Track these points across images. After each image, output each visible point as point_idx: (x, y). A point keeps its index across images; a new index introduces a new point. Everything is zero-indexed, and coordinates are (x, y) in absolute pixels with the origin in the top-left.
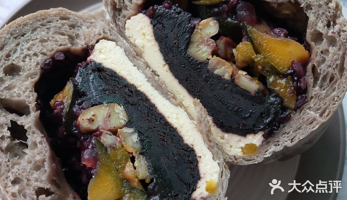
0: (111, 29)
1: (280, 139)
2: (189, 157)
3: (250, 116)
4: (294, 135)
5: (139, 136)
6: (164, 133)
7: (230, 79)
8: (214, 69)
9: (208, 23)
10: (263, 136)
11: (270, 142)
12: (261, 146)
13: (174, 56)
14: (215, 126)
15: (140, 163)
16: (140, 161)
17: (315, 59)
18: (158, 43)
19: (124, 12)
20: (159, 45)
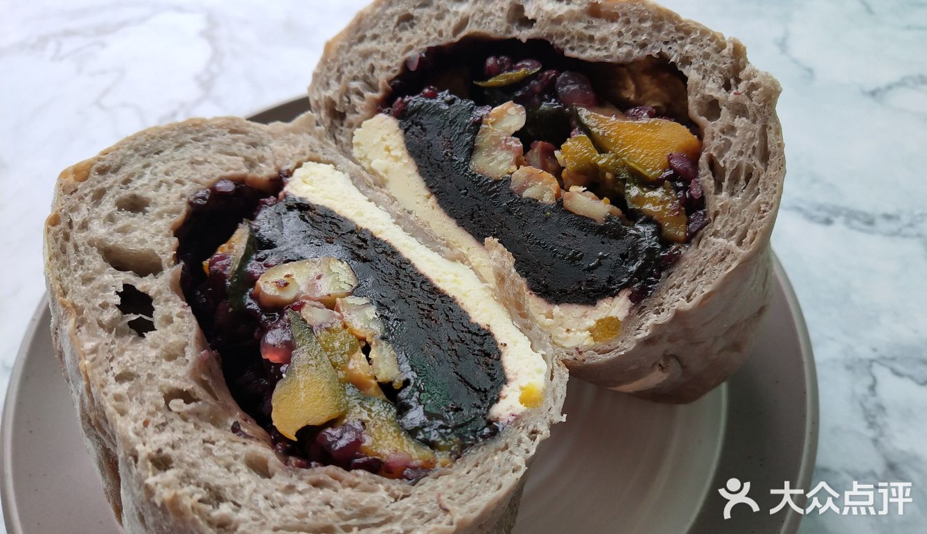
0: (324, 146)
1: (664, 299)
2: (482, 345)
3: (599, 264)
4: (691, 286)
5: (378, 309)
6: (430, 306)
7: (555, 202)
8: (523, 189)
9: (504, 112)
10: (630, 297)
11: (645, 307)
12: (628, 318)
13: (444, 178)
14: (534, 295)
15: (381, 353)
16: (382, 350)
17: (712, 146)
18: (415, 158)
19: (351, 117)
20: (417, 163)
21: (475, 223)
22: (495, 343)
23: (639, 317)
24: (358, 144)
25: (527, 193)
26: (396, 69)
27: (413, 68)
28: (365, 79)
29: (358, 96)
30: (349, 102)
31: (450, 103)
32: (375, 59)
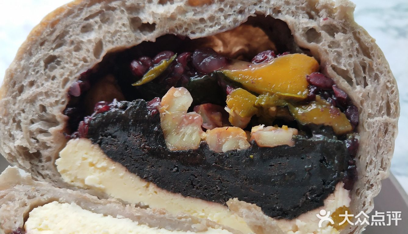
1: (367, 177)
7: (250, 145)
8: (220, 146)
9: (172, 97)
10: (345, 187)
11: (359, 189)
12: (352, 203)
17: (330, 58)
18: (119, 162)
19: (45, 153)
21: (197, 188)
23: (359, 197)
24: (64, 171)
25: (225, 148)
26: (63, 100)
27: (77, 94)
28: (41, 118)
29: (42, 134)
30: (38, 141)
31: (124, 108)
32: (41, 100)
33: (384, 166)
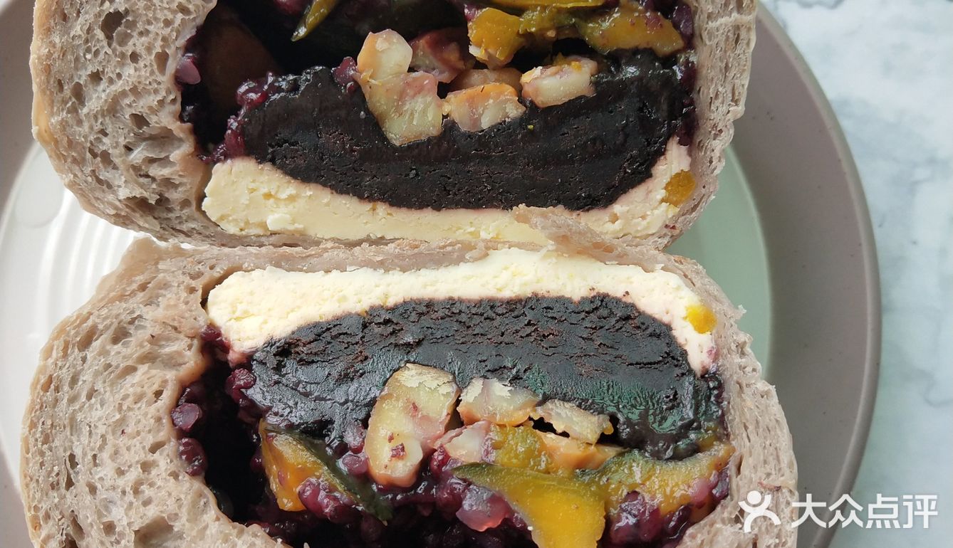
2: (612, 313)
6: (529, 324)
7: (525, 108)
8: (476, 121)
9: (374, 52)
10: (681, 143)
11: (701, 141)
12: (693, 165)
13: (375, 176)
15: (562, 418)
19: (175, 196)
20: (324, 185)
21: (455, 194)
22: (618, 301)
23: (703, 153)
25: (486, 122)
26: (172, 97)
27: (194, 77)
28: (141, 138)
29: (155, 165)
30: (154, 179)
32: (130, 106)
33: (736, 98)
